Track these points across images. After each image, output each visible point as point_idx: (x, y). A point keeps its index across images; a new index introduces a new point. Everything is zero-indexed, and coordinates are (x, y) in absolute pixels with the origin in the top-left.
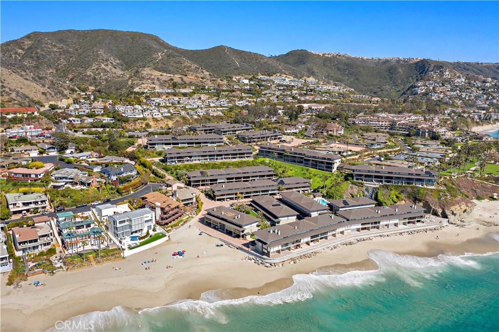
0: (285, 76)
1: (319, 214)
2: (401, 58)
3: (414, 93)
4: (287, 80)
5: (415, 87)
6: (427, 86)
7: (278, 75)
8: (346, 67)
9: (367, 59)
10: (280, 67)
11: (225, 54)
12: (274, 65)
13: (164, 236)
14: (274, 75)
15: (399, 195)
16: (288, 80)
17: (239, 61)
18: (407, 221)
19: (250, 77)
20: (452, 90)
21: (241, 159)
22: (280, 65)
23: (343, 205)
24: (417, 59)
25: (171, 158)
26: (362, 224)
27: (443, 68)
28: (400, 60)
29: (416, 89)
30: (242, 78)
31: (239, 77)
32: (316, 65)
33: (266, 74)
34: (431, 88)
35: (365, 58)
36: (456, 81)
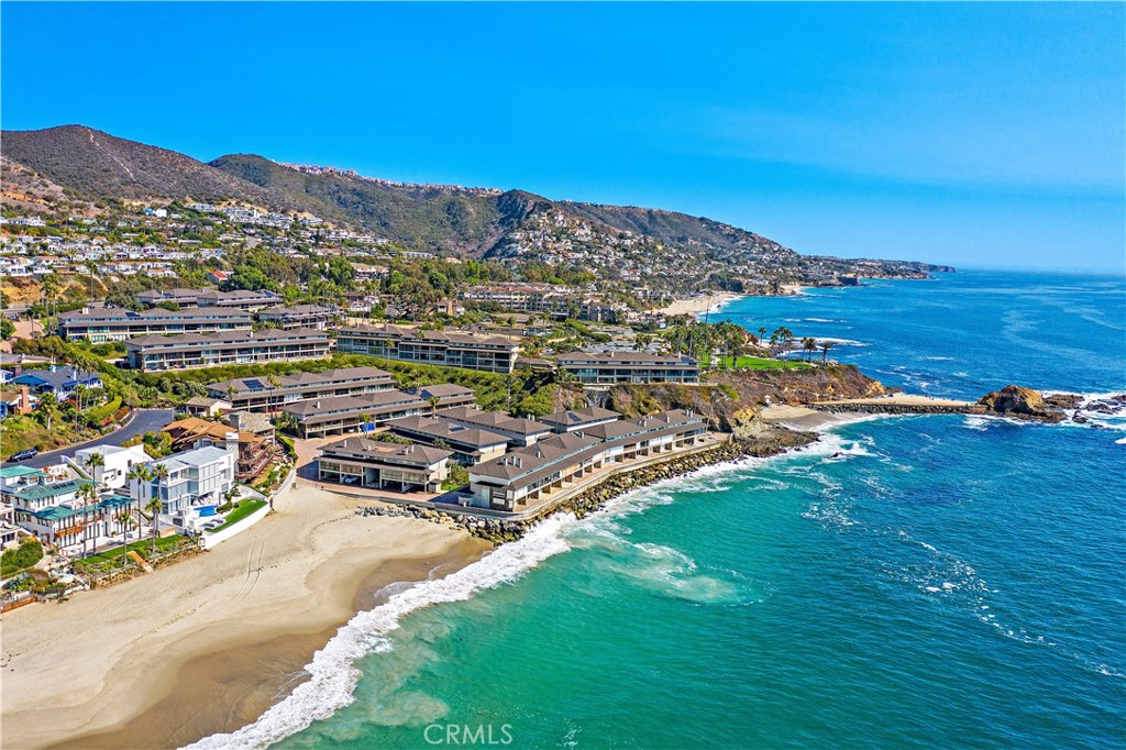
0: (249, 205)
1: (539, 440)
2: (459, 187)
3: (511, 252)
4: (257, 215)
5: (511, 241)
6: (531, 241)
7: (233, 203)
8: (356, 199)
9: (393, 185)
10: (233, 185)
11: (91, 146)
12: (218, 181)
13: (261, 504)
14: (224, 203)
15: (648, 401)
16: (259, 215)
17: (130, 164)
18: (683, 438)
19: (167, 203)
20: (575, 250)
21: (306, 359)
22: (231, 180)
23: (573, 422)
24: (491, 190)
25: (152, 357)
26: (625, 447)
27: (551, 207)
28: (458, 190)
29: (514, 245)
30: (147, 205)
31: (139, 203)
32: (290, 191)
33: (203, 198)
34: (540, 244)
35: (389, 182)
36: (577, 234)
